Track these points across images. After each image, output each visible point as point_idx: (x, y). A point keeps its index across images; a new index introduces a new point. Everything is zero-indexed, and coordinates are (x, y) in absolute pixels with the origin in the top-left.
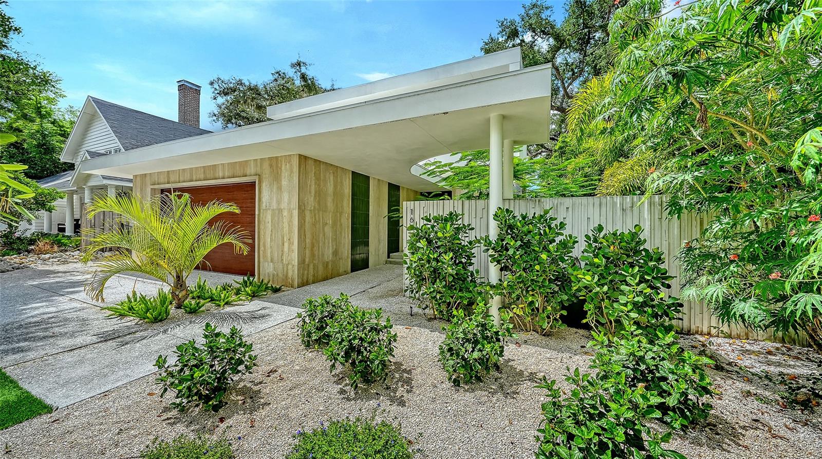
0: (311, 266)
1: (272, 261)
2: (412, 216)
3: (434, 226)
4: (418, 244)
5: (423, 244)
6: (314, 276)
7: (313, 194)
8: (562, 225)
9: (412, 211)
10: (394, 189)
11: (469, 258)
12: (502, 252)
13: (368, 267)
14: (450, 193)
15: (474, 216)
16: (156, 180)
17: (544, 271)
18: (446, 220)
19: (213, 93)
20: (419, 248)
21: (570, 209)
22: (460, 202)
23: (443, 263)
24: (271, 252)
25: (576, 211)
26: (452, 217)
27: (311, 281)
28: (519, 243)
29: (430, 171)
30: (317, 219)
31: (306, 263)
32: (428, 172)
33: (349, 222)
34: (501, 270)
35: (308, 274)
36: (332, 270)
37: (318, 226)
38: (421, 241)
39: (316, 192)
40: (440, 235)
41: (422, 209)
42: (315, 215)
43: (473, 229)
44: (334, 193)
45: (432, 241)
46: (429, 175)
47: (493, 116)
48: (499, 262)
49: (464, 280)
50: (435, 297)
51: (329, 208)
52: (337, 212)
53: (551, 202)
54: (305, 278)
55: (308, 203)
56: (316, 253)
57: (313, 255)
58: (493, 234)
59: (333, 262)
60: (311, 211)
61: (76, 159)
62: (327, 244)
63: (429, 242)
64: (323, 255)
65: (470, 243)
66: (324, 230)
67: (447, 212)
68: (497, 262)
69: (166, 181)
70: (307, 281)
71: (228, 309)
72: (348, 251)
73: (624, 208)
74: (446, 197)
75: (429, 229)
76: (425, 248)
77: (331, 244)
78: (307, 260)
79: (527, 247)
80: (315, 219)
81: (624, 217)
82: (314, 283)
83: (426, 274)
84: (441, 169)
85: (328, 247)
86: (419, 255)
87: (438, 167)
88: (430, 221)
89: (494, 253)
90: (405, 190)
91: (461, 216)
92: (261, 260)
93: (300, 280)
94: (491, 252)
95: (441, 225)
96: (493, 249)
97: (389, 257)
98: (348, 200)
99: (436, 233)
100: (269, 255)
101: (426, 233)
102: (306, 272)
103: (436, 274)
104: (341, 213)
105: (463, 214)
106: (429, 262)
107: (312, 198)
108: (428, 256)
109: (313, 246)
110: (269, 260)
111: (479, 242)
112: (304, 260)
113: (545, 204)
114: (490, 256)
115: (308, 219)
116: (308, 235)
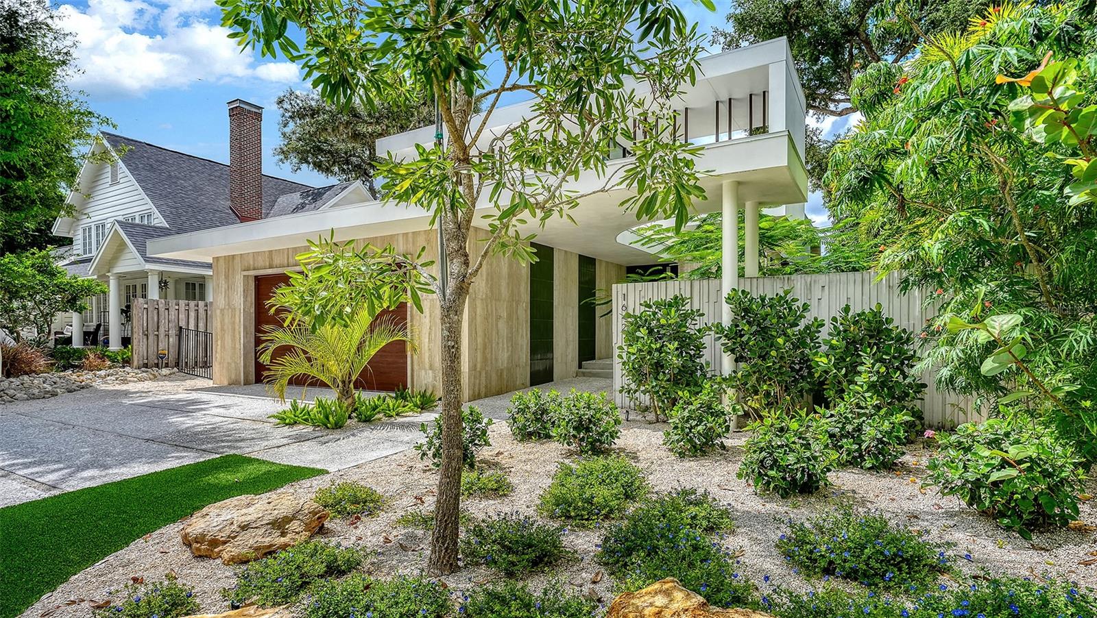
0: (483, 374)
1: (431, 367)
2: (625, 303)
3: (656, 313)
4: (638, 334)
5: (643, 332)
6: (486, 387)
7: (484, 278)
8: (806, 307)
9: (625, 297)
10: (587, 264)
11: (698, 348)
12: (736, 339)
13: (552, 381)
14: (675, 270)
15: (706, 300)
16: (252, 263)
17: (782, 358)
18: (670, 305)
19: (283, 116)
20: (638, 337)
21: (826, 288)
22: (688, 283)
23: (668, 353)
24: (430, 356)
25: (834, 290)
26: (677, 302)
27: (483, 394)
28: (755, 328)
29: (647, 237)
30: (490, 312)
31: (478, 369)
32: (644, 238)
33: (527, 316)
34: (736, 361)
35: (479, 384)
36: (508, 381)
37: (490, 320)
38: (641, 329)
39: (488, 274)
40: (663, 321)
41: (637, 292)
42: (487, 306)
43: (703, 315)
44: (509, 275)
45: (652, 330)
46: (643, 244)
47: (726, 184)
48: (733, 351)
49: (693, 373)
50: (658, 392)
51: (503, 296)
52: (513, 301)
53: (803, 281)
54: (477, 389)
55: (479, 289)
56: (489, 356)
57: (485, 360)
58: (727, 319)
59: (509, 369)
60: (482, 300)
61: (75, 231)
62: (501, 345)
63: (651, 332)
64: (497, 360)
65: (699, 331)
66: (497, 325)
67: (670, 296)
68: (731, 351)
69: (268, 264)
70: (479, 393)
71: (400, 420)
72: (526, 356)
73: (891, 285)
74: (669, 274)
75: (650, 316)
76: (646, 338)
77: (505, 346)
78: (479, 366)
79: (765, 332)
80: (487, 311)
81: (891, 295)
82: (486, 396)
83: (646, 369)
84: (662, 236)
85: (503, 349)
86: (639, 345)
87: (658, 233)
88: (651, 307)
89: (726, 341)
90: (604, 264)
91: (689, 300)
92: (416, 367)
93: (471, 392)
94: (724, 340)
95: (664, 311)
96: (726, 336)
97: (580, 367)
98: (527, 283)
99: (658, 320)
100: (427, 360)
101: (646, 320)
102: (477, 381)
103: (658, 366)
104: (518, 303)
105: (691, 298)
106: (650, 353)
107: (484, 282)
108: (650, 346)
109: (485, 348)
110: (427, 366)
111: (710, 329)
112: (475, 365)
113: (795, 282)
114: (722, 344)
115: (479, 311)
116: (480, 333)
